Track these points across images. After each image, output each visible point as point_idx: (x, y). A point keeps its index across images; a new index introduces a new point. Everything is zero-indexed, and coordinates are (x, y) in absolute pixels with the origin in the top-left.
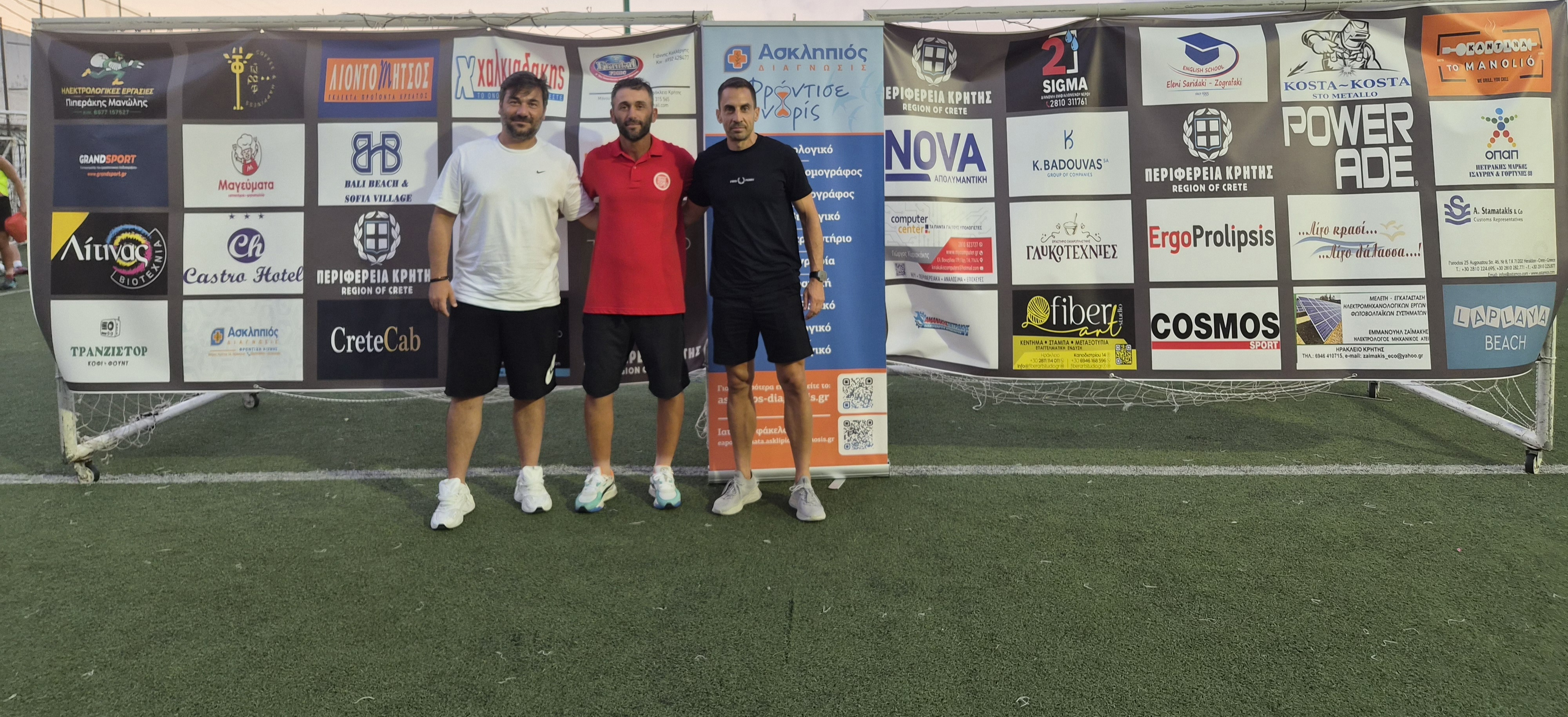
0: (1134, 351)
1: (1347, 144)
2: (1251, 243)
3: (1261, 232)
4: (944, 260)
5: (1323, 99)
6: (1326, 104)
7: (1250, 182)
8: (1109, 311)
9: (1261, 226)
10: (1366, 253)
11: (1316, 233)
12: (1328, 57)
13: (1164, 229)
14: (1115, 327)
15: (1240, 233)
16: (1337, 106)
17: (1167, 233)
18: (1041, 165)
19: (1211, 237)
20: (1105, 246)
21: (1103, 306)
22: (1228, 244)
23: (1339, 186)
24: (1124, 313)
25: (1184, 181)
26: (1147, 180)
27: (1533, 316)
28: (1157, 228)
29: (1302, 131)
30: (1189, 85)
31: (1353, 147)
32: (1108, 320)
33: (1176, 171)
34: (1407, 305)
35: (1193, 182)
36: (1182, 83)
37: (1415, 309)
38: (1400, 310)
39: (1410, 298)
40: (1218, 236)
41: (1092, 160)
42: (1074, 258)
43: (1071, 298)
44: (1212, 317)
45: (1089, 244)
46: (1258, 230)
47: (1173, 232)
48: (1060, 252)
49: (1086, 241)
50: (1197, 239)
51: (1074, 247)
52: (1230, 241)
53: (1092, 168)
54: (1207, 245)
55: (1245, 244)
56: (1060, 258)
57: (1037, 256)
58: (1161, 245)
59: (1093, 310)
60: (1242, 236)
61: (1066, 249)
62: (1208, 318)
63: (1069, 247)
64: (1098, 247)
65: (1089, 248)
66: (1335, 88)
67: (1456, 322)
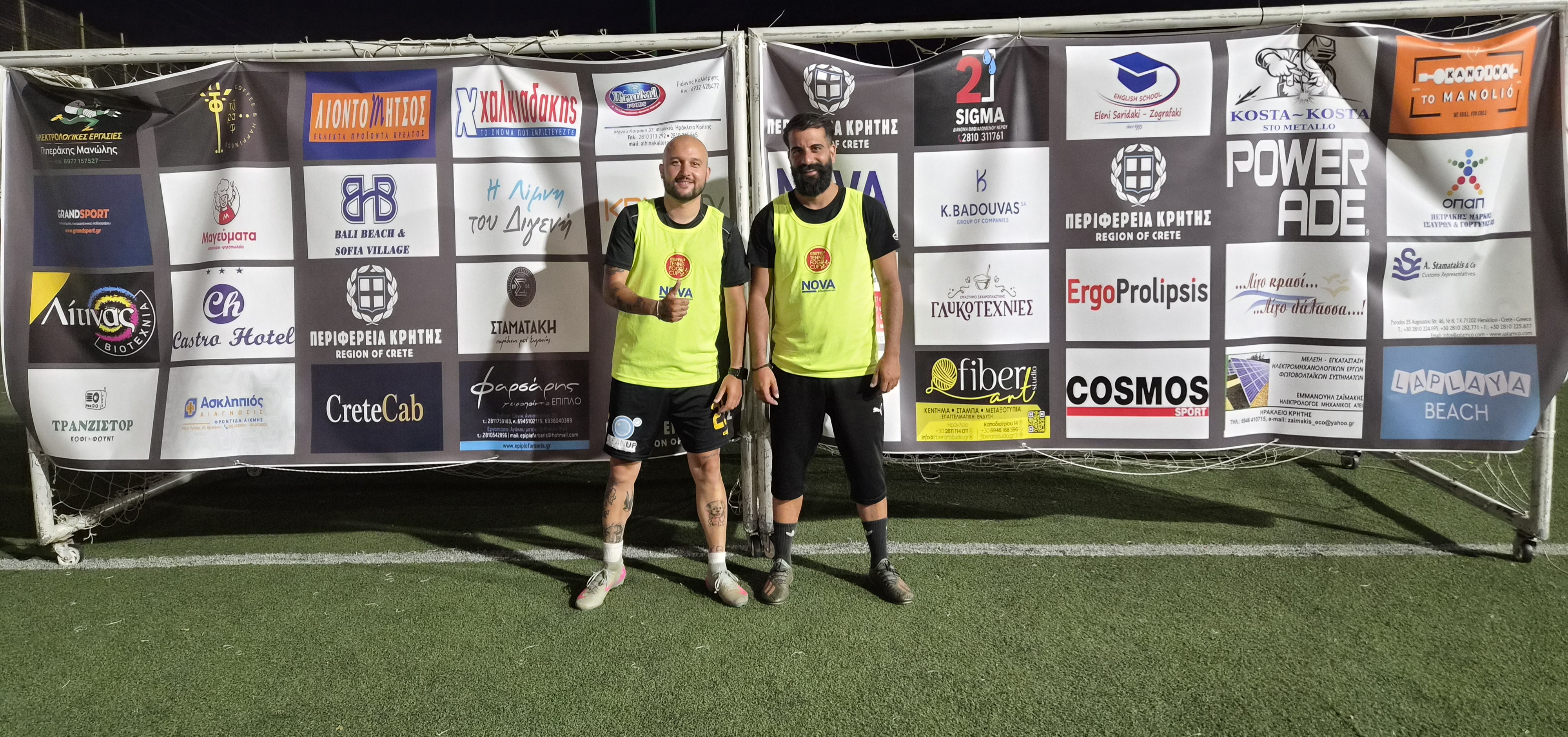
0: (1048, 418)
1: (1294, 184)
2: (1181, 298)
3: (1194, 286)
5: (1273, 131)
6: (1276, 137)
7: (1184, 229)
8: (1023, 373)
9: (1194, 280)
10: (1303, 309)
11: (1252, 286)
12: (1284, 81)
13: (1084, 283)
14: (1029, 392)
15: (1170, 287)
16: (1289, 139)
17: (1088, 287)
18: (950, 210)
19: (1137, 292)
20: (1020, 301)
21: (1017, 369)
22: (1156, 301)
23: (1281, 232)
24: (1038, 376)
25: (1109, 229)
26: (1068, 227)
27: (1497, 383)
28: (1077, 281)
29: (1248, 169)
30: (1119, 116)
31: (1301, 188)
32: (1021, 385)
33: (1101, 217)
34: (1342, 369)
35: (1119, 230)
36: (1112, 114)
37: (1351, 373)
38: (1334, 373)
39: (1346, 361)
40: (1145, 291)
41: (1009, 204)
42: (986, 315)
43: (981, 360)
44: (1134, 381)
45: (1003, 299)
46: (1190, 284)
47: (1094, 287)
48: (969, 309)
49: (1000, 297)
50: (1122, 295)
51: (986, 303)
52: (1159, 296)
53: (1009, 212)
54: (1133, 301)
55: (1175, 300)
56: (969, 316)
57: (943, 314)
58: (1081, 301)
59: (1006, 374)
60: (1172, 291)
61: (976, 306)
62: (1129, 381)
63: (981, 304)
64: (1013, 303)
65: (1003, 303)
66: (1288, 118)
67: (1394, 388)
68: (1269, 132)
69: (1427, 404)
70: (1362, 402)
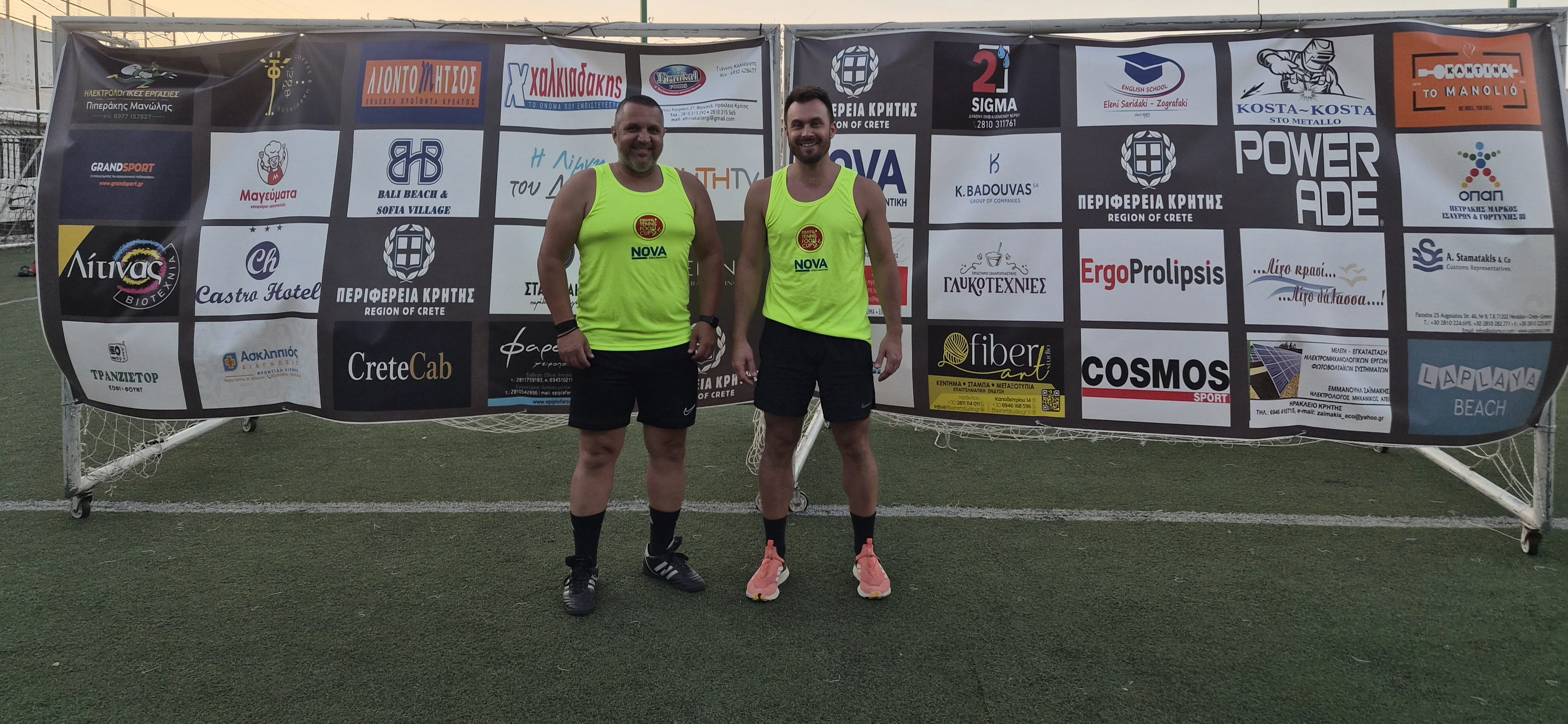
0: (1063, 398)
1: (1307, 176)
2: (1196, 280)
3: (1209, 268)
5: (1282, 123)
6: (1286, 129)
7: (1196, 212)
8: (1035, 352)
9: (1209, 263)
11: (1274, 272)
12: (1286, 78)
13: (1097, 262)
14: (1042, 371)
15: (1183, 269)
16: (1298, 131)
17: (1101, 267)
18: (964, 190)
19: (1151, 273)
20: (1032, 279)
21: (1030, 346)
22: (1170, 282)
23: (1300, 221)
24: (1052, 355)
25: (1121, 210)
26: (1080, 207)
27: (1517, 379)
28: (1091, 261)
29: (1258, 157)
30: (1127, 105)
31: (1312, 179)
32: (1035, 362)
33: (1113, 198)
34: (1366, 361)
35: (1131, 211)
36: (1120, 103)
37: (1375, 364)
38: (1357, 364)
39: (1370, 352)
40: (1159, 272)
41: (1020, 185)
42: (997, 291)
43: (992, 335)
44: (1151, 364)
45: (1014, 277)
46: (1205, 266)
47: (1108, 267)
48: (981, 286)
49: (1011, 274)
50: (1135, 275)
51: (997, 279)
52: (1173, 277)
53: (1020, 193)
54: (1146, 281)
55: (1189, 282)
56: (981, 292)
57: (955, 289)
58: (1094, 281)
59: (1017, 351)
60: (1187, 273)
61: (987, 283)
62: (1145, 364)
63: (992, 280)
64: (1025, 280)
65: (1014, 280)
66: (1295, 112)
67: (1421, 382)
68: (1276, 123)
69: (1456, 399)
70: (1388, 396)
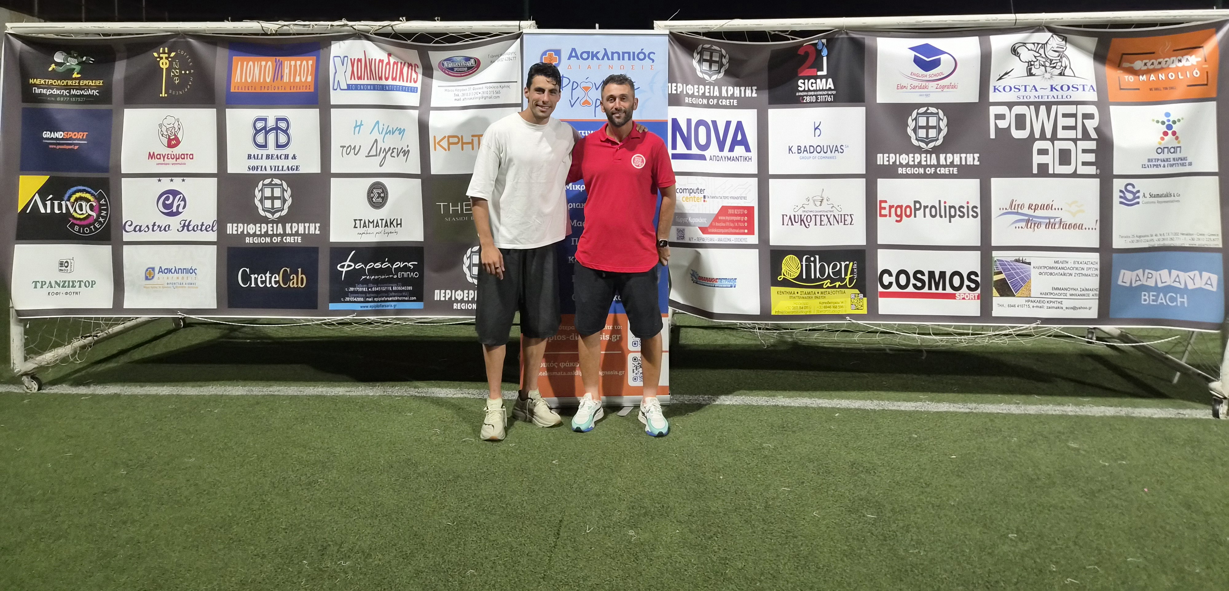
0: (865, 299)
1: (1043, 137)
2: (959, 215)
3: (968, 207)
4: (717, 224)
5: (1025, 100)
6: (1028, 104)
7: (960, 167)
8: (847, 266)
9: (968, 203)
10: (1053, 226)
11: (1013, 209)
12: (1031, 65)
13: (890, 203)
14: (851, 280)
15: (950, 207)
16: (1037, 105)
17: (893, 206)
18: (795, 149)
19: (928, 210)
20: (845, 215)
21: (843, 263)
22: (941, 216)
23: (1035, 171)
25: (907, 165)
26: (878, 163)
27: (1193, 280)
28: (886, 202)
29: (1006, 126)
30: (914, 88)
31: (1048, 139)
32: (846, 275)
33: (901, 157)
34: (1083, 269)
35: (914, 166)
36: (908, 86)
37: (1090, 272)
38: (1078, 272)
39: (1086, 263)
40: (933, 210)
41: (837, 146)
42: (822, 225)
43: (817, 257)
44: (926, 274)
45: (833, 213)
46: (965, 205)
47: (898, 206)
49: (832, 211)
50: (917, 212)
51: (821, 216)
52: (943, 214)
53: (837, 152)
54: (925, 216)
55: (954, 216)
56: (809, 225)
57: (790, 223)
58: (888, 216)
59: (835, 267)
60: (952, 210)
61: (814, 218)
62: (923, 274)
63: (817, 216)
64: (840, 216)
65: (833, 216)
66: (1036, 91)
67: (1120, 282)
68: (1021, 100)
69: (1143, 293)
70: (1098, 293)
